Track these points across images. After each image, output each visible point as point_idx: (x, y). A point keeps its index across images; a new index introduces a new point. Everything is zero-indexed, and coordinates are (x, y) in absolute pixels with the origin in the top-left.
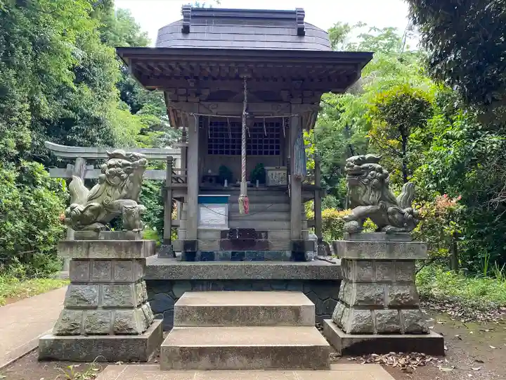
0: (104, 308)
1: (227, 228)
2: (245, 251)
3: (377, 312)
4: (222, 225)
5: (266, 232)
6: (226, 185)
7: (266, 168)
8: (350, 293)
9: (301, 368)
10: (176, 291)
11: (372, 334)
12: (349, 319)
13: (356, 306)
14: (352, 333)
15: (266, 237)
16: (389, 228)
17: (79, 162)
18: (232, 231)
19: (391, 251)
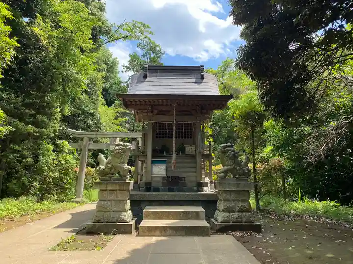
0: (113, 211)
1: (165, 176)
2: (175, 187)
3: (232, 214)
4: (163, 174)
5: (185, 178)
6: (165, 154)
7: (185, 145)
8: (221, 205)
9: (198, 236)
10: (142, 205)
11: (230, 223)
12: (220, 216)
13: (223, 211)
14: (221, 223)
15: (185, 181)
16: (237, 176)
17: (86, 140)
18: (168, 177)
19: (238, 187)
